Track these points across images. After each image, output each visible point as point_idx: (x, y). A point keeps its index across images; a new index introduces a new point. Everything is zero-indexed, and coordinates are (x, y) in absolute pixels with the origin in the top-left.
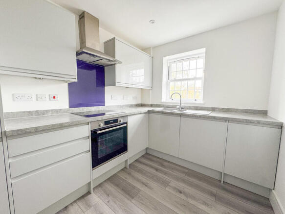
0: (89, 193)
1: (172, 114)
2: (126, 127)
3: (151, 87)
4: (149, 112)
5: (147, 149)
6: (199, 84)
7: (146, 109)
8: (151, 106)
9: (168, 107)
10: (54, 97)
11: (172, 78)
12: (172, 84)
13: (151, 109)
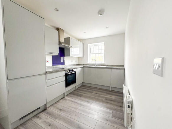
0: (64, 97)
1: (93, 67)
2: (76, 73)
3: (83, 57)
4: (83, 67)
5: (83, 83)
6: (103, 55)
7: (82, 66)
8: (83, 65)
9: (91, 65)
10: (48, 61)
11: (92, 52)
12: (92, 55)
13: (84, 66)
